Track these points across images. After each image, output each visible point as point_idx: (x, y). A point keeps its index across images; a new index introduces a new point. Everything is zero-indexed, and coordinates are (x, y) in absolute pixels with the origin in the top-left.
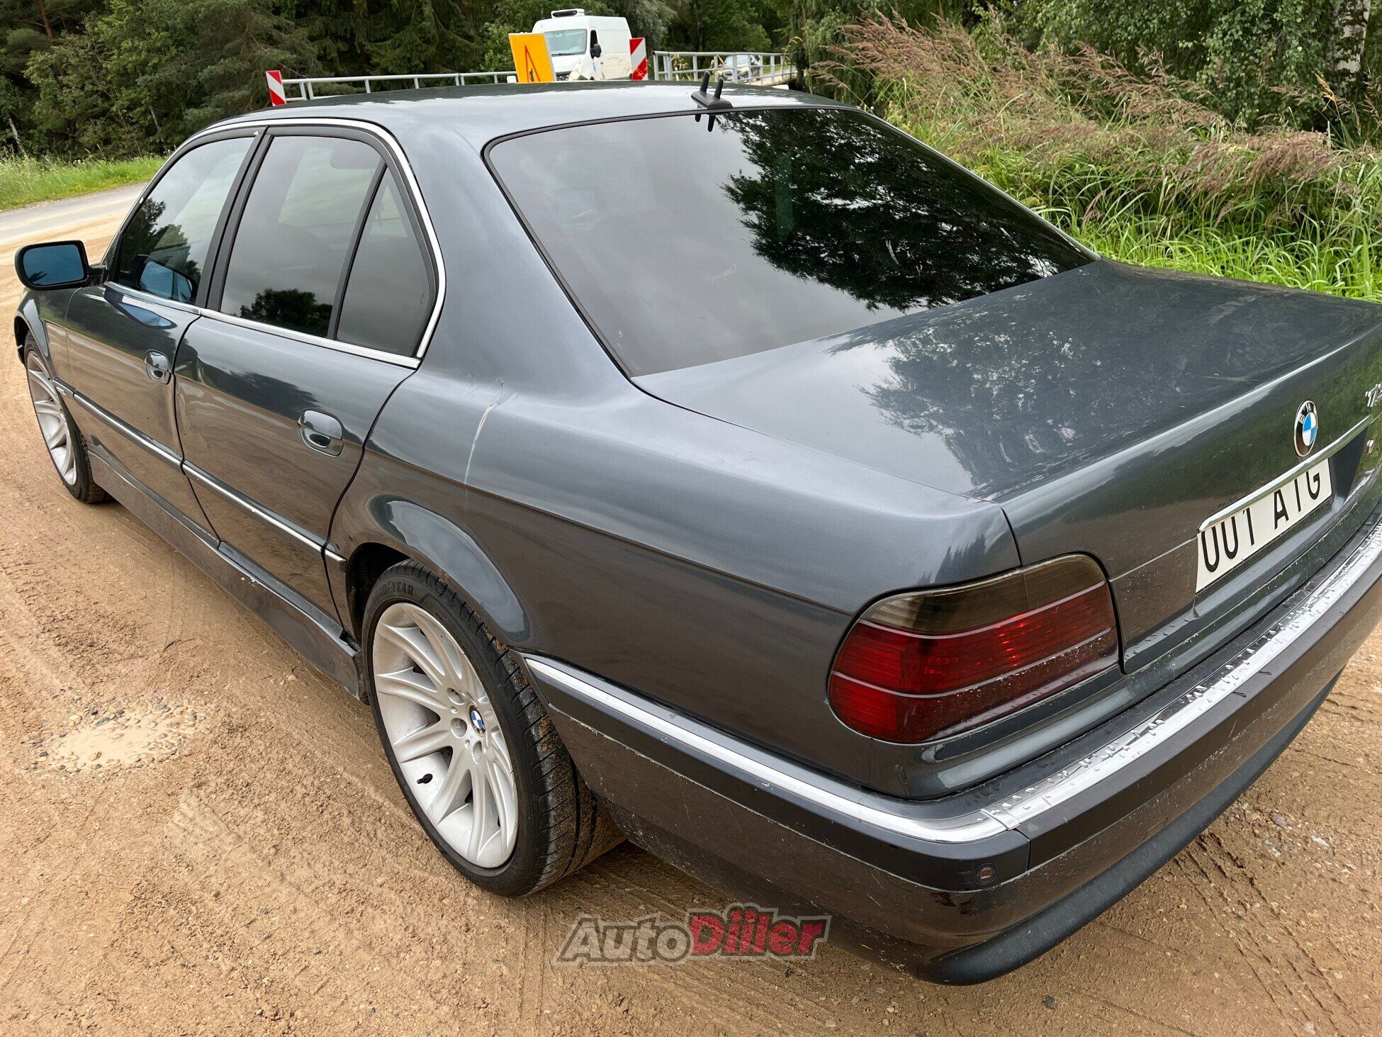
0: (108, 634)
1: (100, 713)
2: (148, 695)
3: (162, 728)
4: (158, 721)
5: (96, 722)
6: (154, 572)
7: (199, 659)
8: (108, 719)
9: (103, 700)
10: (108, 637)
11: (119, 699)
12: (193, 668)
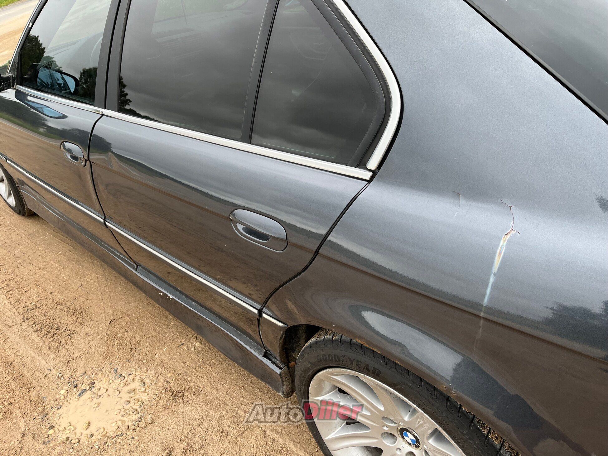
0: (66, 318)
1: (79, 385)
2: (107, 368)
3: (125, 396)
4: (120, 389)
5: (78, 393)
6: (80, 265)
7: (131, 333)
8: (85, 390)
9: (78, 374)
10: (67, 320)
11: (89, 373)
12: (130, 342)
